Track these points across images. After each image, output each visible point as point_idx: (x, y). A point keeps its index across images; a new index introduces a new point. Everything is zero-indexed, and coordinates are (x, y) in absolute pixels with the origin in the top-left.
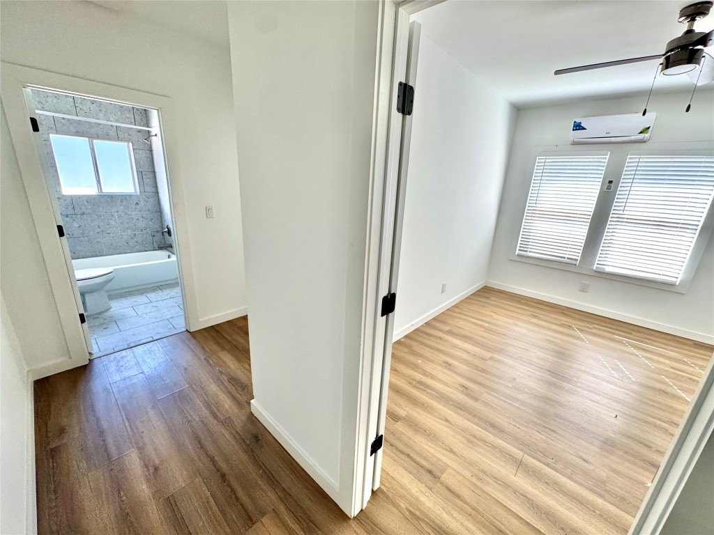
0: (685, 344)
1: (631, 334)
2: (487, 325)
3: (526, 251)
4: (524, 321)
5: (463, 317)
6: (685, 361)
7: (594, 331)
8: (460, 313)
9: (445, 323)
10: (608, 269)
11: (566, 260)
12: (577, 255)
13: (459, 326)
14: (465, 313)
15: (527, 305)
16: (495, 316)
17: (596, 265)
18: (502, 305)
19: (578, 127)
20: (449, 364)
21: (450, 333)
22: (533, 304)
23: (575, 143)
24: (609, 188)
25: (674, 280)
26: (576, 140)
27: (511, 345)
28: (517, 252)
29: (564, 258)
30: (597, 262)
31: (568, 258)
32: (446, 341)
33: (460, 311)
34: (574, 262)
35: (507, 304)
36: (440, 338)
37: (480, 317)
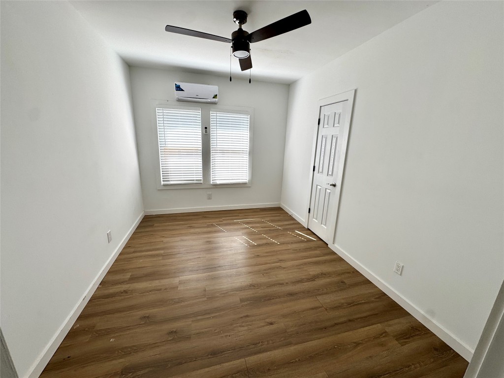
0: (257, 212)
1: (239, 216)
2: (162, 252)
3: (169, 181)
4: (186, 235)
5: (139, 254)
6: (263, 222)
7: (224, 222)
8: (134, 252)
9: (123, 271)
10: (218, 182)
11: (195, 182)
12: (200, 177)
13: (140, 266)
14: (139, 249)
15: (182, 220)
16: (165, 240)
17: (212, 181)
18: (165, 228)
19: (178, 88)
20: (148, 317)
21: (133, 279)
22: (185, 218)
23: (179, 100)
24: (206, 132)
25: (245, 181)
26: (180, 98)
27: (188, 260)
28: (162, 183)
29: (194, 180)
30: (212, 179)
31: (196, 180)
32: (132, 291)
33: (133, 250)
34: (200, 182)
35: (168, 225)
36: (125, 292)
37: (153, 247)
